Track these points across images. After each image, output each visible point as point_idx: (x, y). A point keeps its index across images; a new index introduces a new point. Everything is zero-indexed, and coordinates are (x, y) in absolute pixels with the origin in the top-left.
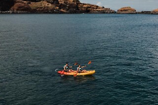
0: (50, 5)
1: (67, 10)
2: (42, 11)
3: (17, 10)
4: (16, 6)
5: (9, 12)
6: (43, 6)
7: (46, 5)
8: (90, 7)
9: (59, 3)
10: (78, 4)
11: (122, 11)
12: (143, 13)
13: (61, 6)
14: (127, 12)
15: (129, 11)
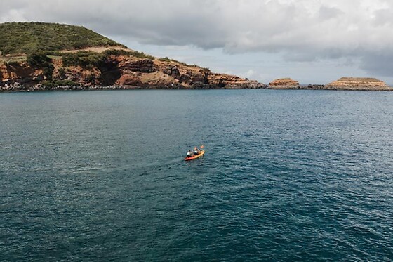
0: (167, 76)
1: (191, 84)
2: (156, 85)
3: (124, 84)
4: (122, 79)
5: (111, 87)
6: (157, 78)
7: (162, 77)
8: (225, 79)
9: (179, 74)
10: (207, 74)
11: (275, 84)
12: (310, 87)
13: (182, 79)
14: (283, 86)
15: (288, 86)
